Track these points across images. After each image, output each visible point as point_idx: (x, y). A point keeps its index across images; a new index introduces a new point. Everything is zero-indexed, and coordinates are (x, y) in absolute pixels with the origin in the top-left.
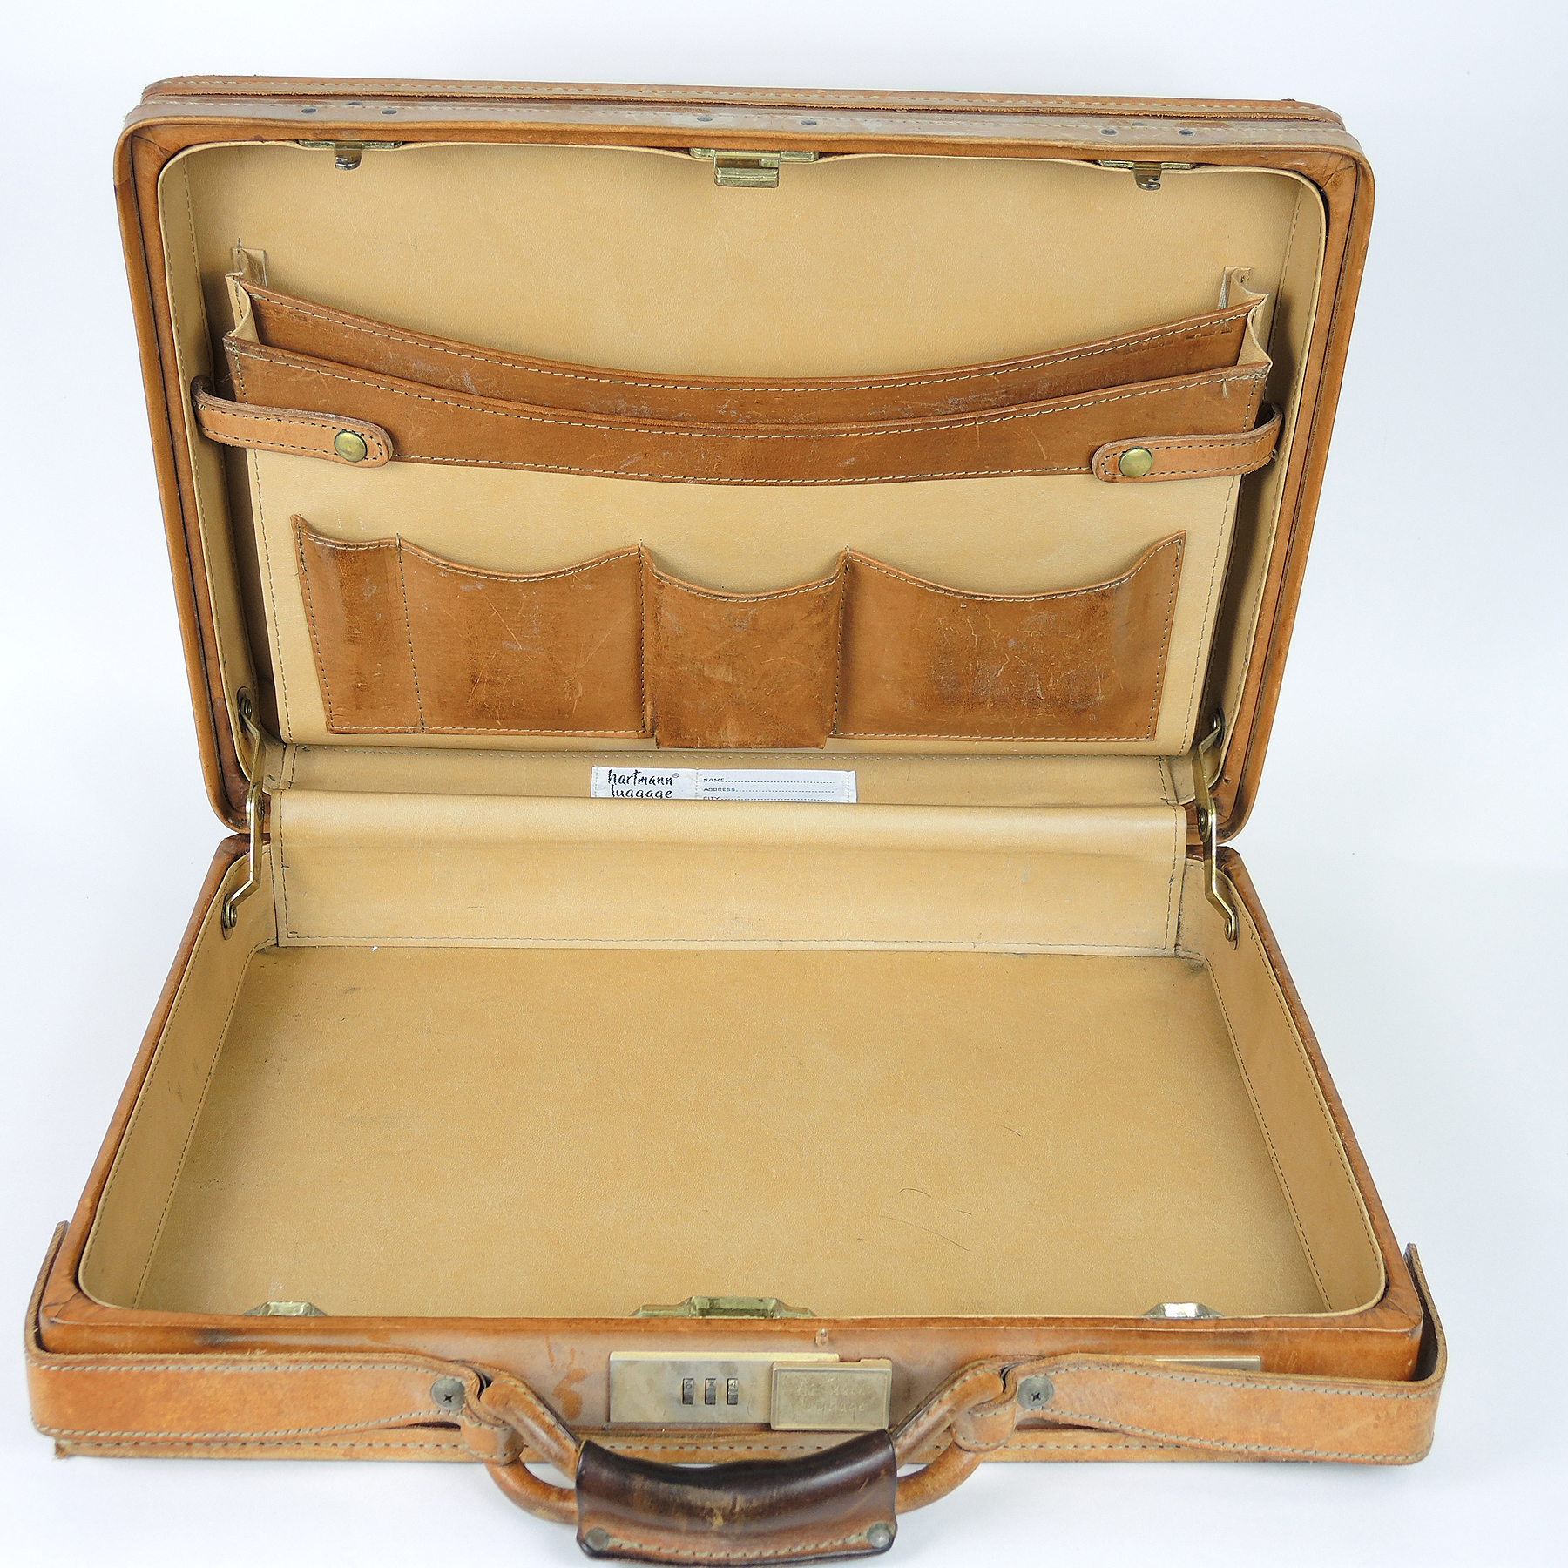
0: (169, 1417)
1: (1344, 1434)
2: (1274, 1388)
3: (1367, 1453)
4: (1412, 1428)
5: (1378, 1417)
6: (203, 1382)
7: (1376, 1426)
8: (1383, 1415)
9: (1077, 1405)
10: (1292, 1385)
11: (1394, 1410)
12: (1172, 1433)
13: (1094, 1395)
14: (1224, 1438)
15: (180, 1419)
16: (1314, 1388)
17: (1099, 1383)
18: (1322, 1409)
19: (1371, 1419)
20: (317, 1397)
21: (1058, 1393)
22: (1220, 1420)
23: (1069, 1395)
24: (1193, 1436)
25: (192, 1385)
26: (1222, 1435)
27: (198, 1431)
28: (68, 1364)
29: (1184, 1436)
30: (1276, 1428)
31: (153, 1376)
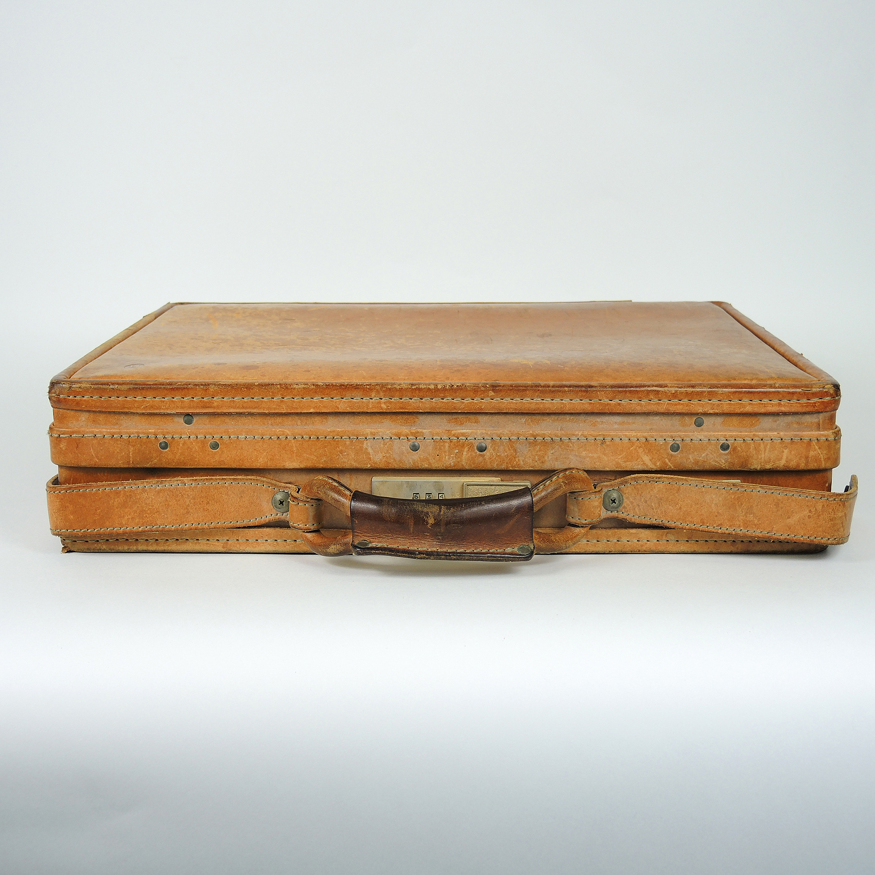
0: (126, 518)
1: (791, 521)
2: (749, 490)
3: (805, 535)
4: (831, 520)
5: (810, 511)
6: (145, 495)
7: (809, 517)
8: (813, 510)
9: (637, 509)
10: (760, 489)
11: (819, 507)
12: (691, 522)
13: (646, 502)
14: (721, 524)
15: (132, 518)
16: (772, 491)
17: (649, 492)
18: (777, 505)
19: (806, 512)
20: (208, 503)
21: (626, 502)
22: (718, 513)
23: (632, 503)
24: (703, 523)
25: (138, 497)
26: (719, 523)
27: (143, 525)
28: (70, 488)
29: (698, 523)
30: (751, 517)
31: (117, 493)
